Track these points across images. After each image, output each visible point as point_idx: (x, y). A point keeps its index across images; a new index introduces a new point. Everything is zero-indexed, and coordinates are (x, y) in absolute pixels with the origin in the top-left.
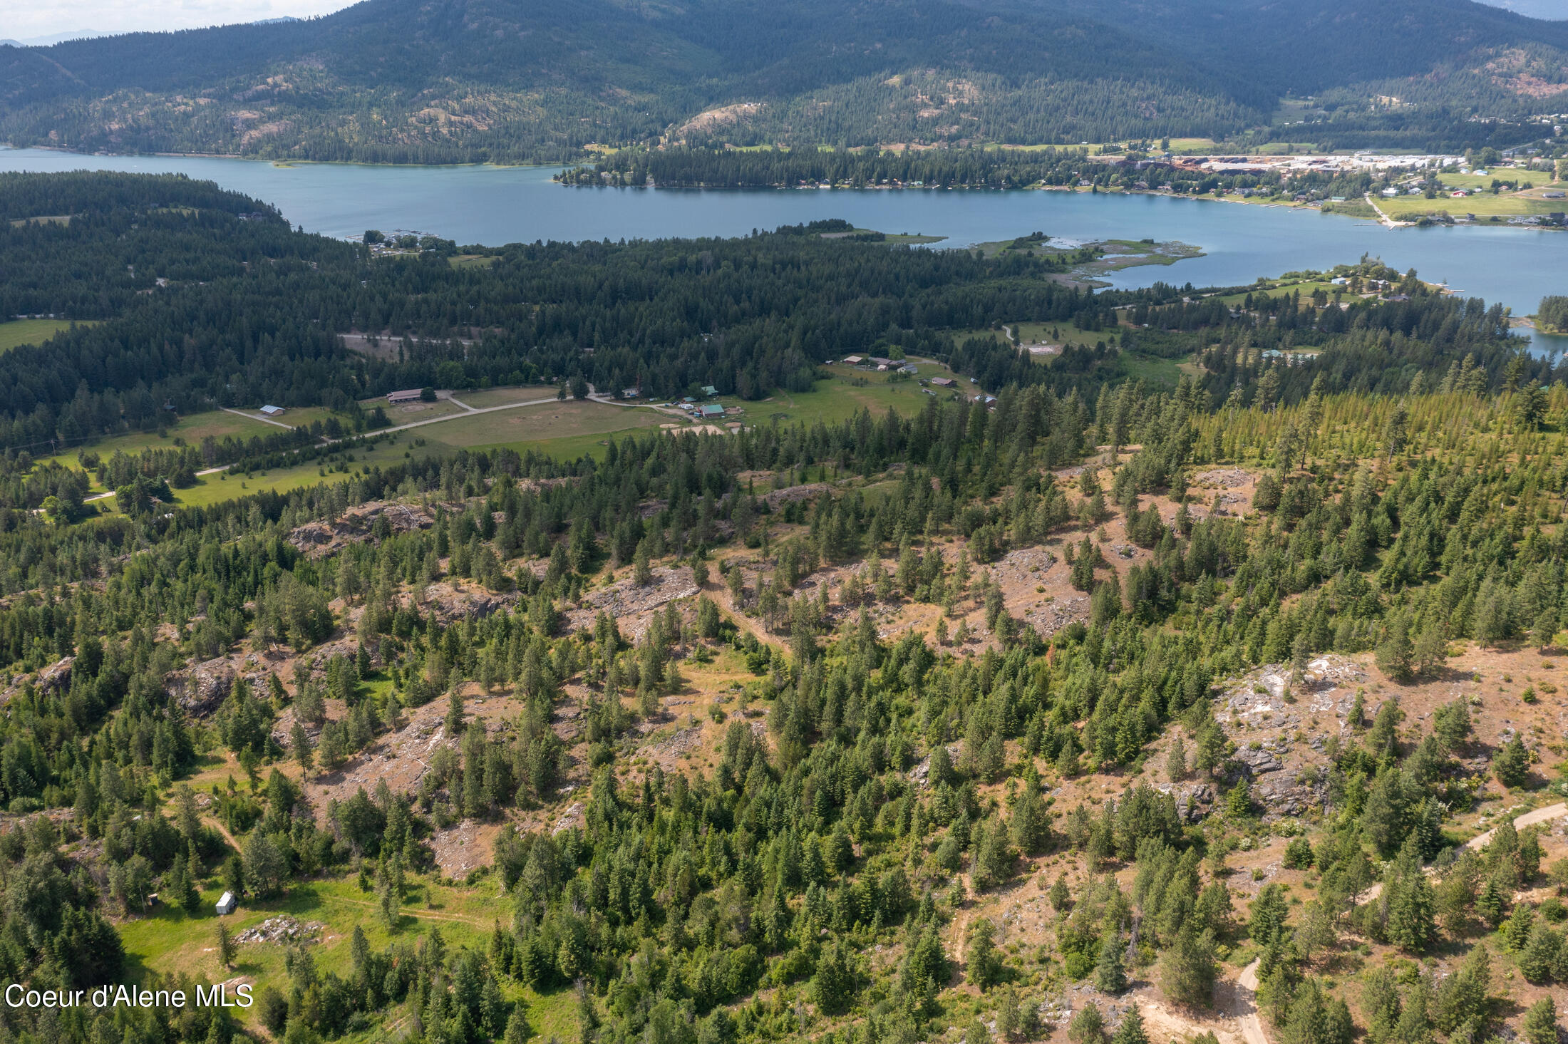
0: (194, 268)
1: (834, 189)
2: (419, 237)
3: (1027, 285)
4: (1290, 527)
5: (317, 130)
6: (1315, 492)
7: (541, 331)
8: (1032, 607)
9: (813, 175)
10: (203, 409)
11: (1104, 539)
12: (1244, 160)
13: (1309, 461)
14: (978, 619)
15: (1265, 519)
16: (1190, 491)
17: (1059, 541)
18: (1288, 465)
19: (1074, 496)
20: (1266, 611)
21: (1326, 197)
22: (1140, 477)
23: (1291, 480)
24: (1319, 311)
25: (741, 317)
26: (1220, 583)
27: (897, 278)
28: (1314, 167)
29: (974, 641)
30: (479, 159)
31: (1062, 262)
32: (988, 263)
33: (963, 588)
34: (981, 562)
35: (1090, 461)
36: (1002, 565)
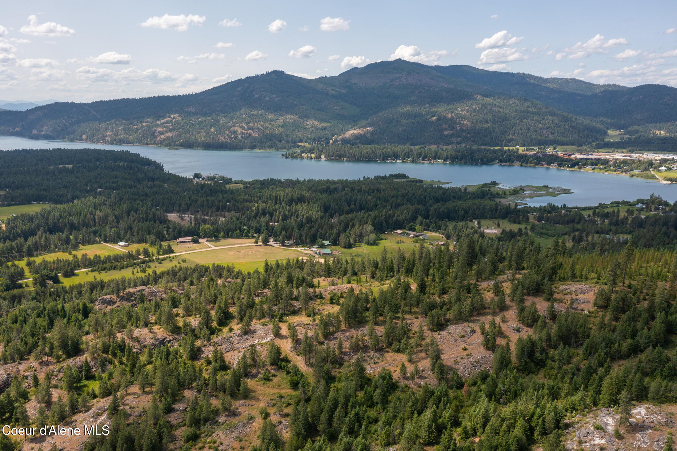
0: (114, 185)
1: (403, 162)
2: (217, 176)
3: (487, 203)
4: (617, 319)
5: (188, 136)
6: (631, 299)
7: (256, 215)
8: (459, 359)
9: (394, 156)
10: (95, 242)
11: (504, 321)
12: (592, 155)
13: (627, 282)
14: (425, 364)
15: (601, 313)
16: (556, 296)
17: (478, 321)
18: (614, 283)
19: (489, 296)
20: (601, 370)
21: (632, 170)
22: (526, 286)
23: (616, 292)
24: (630, 219)
25: (350, 212)
26: (573, 350)
27: (425, 197)
28: (625, 158)
29: (421, 377)
30: (252, 148)
31: (504, 194)
32: (469, 193)
33: (420, 345)
34: (432, 330)
35: (500, 278)
36: (444, 333)
